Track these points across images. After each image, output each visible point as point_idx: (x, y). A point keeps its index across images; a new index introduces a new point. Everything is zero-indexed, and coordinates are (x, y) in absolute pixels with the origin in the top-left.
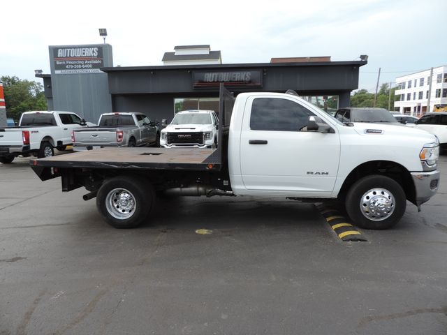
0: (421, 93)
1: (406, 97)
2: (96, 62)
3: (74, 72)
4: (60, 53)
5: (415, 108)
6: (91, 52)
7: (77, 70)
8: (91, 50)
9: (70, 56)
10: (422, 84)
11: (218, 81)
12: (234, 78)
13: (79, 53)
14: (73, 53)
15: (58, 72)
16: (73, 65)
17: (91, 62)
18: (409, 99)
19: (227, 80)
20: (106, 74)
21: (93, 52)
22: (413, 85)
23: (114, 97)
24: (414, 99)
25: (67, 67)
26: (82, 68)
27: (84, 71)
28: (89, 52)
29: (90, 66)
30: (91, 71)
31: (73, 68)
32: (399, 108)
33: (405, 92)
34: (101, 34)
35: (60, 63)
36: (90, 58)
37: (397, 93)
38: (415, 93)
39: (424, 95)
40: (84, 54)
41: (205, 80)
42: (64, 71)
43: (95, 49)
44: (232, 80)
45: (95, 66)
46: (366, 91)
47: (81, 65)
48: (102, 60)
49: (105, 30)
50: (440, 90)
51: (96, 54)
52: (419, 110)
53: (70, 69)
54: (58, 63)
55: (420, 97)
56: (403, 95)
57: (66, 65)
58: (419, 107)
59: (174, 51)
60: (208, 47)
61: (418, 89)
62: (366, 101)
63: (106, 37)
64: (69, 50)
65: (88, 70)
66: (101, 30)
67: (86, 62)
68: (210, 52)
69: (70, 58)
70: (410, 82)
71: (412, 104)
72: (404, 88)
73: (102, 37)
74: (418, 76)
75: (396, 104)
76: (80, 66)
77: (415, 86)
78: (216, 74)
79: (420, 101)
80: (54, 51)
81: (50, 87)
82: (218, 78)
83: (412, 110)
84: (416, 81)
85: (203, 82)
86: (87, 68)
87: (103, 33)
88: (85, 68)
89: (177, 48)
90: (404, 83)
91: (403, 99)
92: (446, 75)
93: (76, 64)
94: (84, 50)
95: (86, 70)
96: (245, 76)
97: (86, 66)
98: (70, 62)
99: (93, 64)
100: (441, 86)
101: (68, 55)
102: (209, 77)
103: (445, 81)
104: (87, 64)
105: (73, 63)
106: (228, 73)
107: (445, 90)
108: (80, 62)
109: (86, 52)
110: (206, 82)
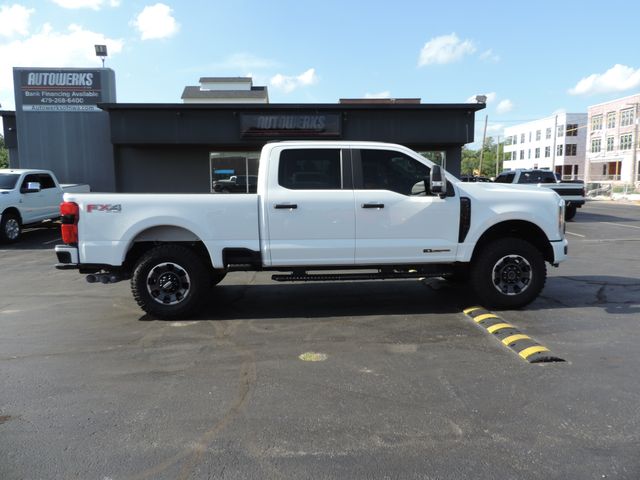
0: (537, 150)
1: (518, 155)
2: (89, 94)
3: (53, 108)
4: (32, 80)
6: (82, 79)
7: (59, 107)
8: (82, 77)
9: (48, 85)
10: (538, 139)
12: (302, 124)
13: (63, 81)
14: (53, 80)
15: (27, 108)
16: (53, 98)
17: (81, 95)
18: (522, 157)
19: (291, 127)
20: (107, 112)
21: (86, 79)
22: (527, 138)
23: (118, 148)
24: (529, 158)
25: (43, 100)
26: (67, 103)
27: (70, 108)
28: (79, 80)
29: (80, 100)
30: (82, 108)
31: (53, 103)
33: (517, 148)
34: (98, 54)
35: (32, 94)
36: (80, 88)
37: (507, 149)
38: (530, 150)
40: (70, 81)
41: (258, 126)
42: (37, 108)
43: (89, 76)
44: (299, 126)
45: (88, 101)
47: (66, 98)
48: (100, 93)
49: (104, 47)
50: (562, 146)
51: (89, 83)
53: (48, 103)
54: (27, 94)
55: (537, 156)
56: (514, 153)
57: (41, 97)
60: (248, 80)
61: (534, 145)
64: (46, 75)
65: (76, 107)
66: (97, 47)
67: (74, 94)
69: (49, 88)
70: (523, 136)
72: (515, 143)
73: (100, 58)
74: (533, 128)
75: (506, 164)
76: (64, 100)
77: (530, 141)
78: (275, 118)
79: (537, 161)
80: (21, 75)
81: (14, 130)
82: (278, 124)
84: (530, 134)
85: (256, 129)
86: (75, 104)
87: (101, 51)
88: (72, 104)
89: (203, 81)
90: (515, 137)
91: (514, 158)
92: (569, 127)
93: (57, 97)
94: (71, 77)
95: (73, 106)
96: (317, 122)
97: (73, 100)
98: (47, 94)
99: (84, 98)
100: (562, 141)
101: (45, 83)
102: (265, 122)
103: (568, 134)
104: (75, 97)
105: (53, 94)
106: (292, 117)
107: (568, 146)
108: (63, 94)
109: (74, 79)
110: (260, 129)
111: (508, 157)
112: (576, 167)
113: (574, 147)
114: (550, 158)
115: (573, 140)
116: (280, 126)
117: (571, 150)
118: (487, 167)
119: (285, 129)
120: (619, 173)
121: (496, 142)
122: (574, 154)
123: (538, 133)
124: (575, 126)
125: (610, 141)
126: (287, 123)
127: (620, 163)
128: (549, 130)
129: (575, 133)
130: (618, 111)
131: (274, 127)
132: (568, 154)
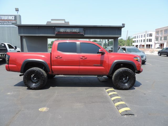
0: (141, 40)
2: (13, 22)
3: (3, 26)
5: (140, 45)
7: (5, 25)
8: (11, 17)
9: (2, 19)
10: (142, 37)
11: (65, 32)
12: (72, 31)
13: (6, 18)
16: (3, 23)
17: (11, 22)
18: (137, 42)
20: (18, 27)
21: (12, 18)
23: (22, 37)
24: (139, 42)
25: (0, 24)
26: (7, 24)
28: (10, 18)
29: (11, 24)
31: (3, 24)
32: (134, 45)
36: (11, 20)
37: (134, 40)
38: (139, 40)
40: (8, 18)
43: (13, 17)
44: (71, 31)
45: (13, 24)
46: (123, 39)
47: (7, 23)
48: (16, 21)
49: (18, 9)
50: (148, 39)
51: (13, 19)
52: (141, 46)
53: (2, 24)
55: (141, 42)
56: (135, 41)
58: (141, 45)
61: (141, 39)
62: (122, 42)
64: (1, 16)
65: (10, 25)
67: (9, 22)
68: (65, 22)
70: (138, 36)
71: (139, 44)
72: (136, 38)
73: (17, 12)
75: (133, 44)
76: (6, 24)
77: (140, 38)
79: (141, 43)
82: (66, 30)
83: (139, 46)
84: (140, 36)
86: (10, 24)
87: (17, 10)
88: (9, 24)
89: (52, 20)
90: (136, 36)
91: (135, 42)
92: (150, 34)
93: (5, 23)
94: (8, 17)
95: (9, 25)
96: (77, 30)
98: (2, 22)
103: (150, 36)
104: (9, 23)
105: (3, 22)
108: (6, 22)
109: (9, 18)
110: (61, 32)
112: (152, 45)
113: (151, 39)
114: (144, 43)
118: (128, 44)
119: (68, 32)
120: (163, 46)
122: (151, 41)
123: (142, 35)
124: (152, 34)
125: (161, 38)
127: (163, 44)
128: (144, 35)
129: (152, 36)
130: (163, 30)
132: (150, 41)
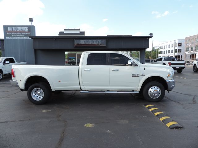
0: (169, 51)
1: (163, 53)
2: (27, 34)
3: (16, 38)
4: (9, 29)
7: (18, 37)
8: (25, 28)
9: (14, 31)
10: (169, 47)
12: (94, 43)
13: (19, 29)
14: (16, 29)
15: (7, 38)
16: (16, 35)
17: (24, 34)
18: (164, 53)
19: (90, 43)
20: (32, 39)
21: (26, 29)
23: (36, 50)
24: (166, 53)
25: (12, 35)
26: (20, 36)
27: (21, 38)
28: (24, 29)
30: (25, 38)
31: (16, 36)
33: (163, 50)
34: (30, 21)
35: (9, 34)
36: (24, 32)
37: (159, 51)
38: (167, 51)
39: (171, 52)
40: (21, 30)
41: (80, 43)
42: (11, 38)
47: (20, 35)
48: (30, 33)
49: (32, 19)
50: (177, 49)
51: (27, 30)
53: (14, 36)
55: (169, 53)
56: (162, 52)
59: (64, 31)
60: (79, 30)
63: (32, 22)
64: (13, 27)
66: (30, 19)
67: (22, 33)
68: (80, 32)
70: (164, 46)
71: (166, 55)
72: (162, 49)
73: (30, 22)
74: (168, 44)
75: (159, 55)
76: (19, 35)
77: (167, 48)
78: (85, 40)
80: (6, 28)
81: (3, 45)
84: (167, 46)
87: (31, 20)
88: (22, 36)
89: (65, 30)
90: (162, 47)
91: (162, 53)
92: (179, 43)
93: (17, 34)
96: (99, 42)
97: (22, 35)
98: (14, 33)
99: (25, 35)
100: (177, 48)
101: (13, 30)
102: (82, 42)
103: (179, 46)
105: (16, 34)
106: (91, 41)
107: (179, 49)
108: (19, 33)
109: (22, 29)
110: (80, 44)
111: (160, 53)
112: (181, 56)
114: (173, 53)
115: (180, 48)
116: (87, 43)
117: (180, 51)
118: (153, 56)
119: (88, 44)
120: (195, 58)
121: (156, 48)
122: (181, 52)
123: (169, 45)
124: (181, 43)
125: (192, 48)
126: (89, 42)
127: (195, 55)
128: (173, 45)
129: (181, 46)
130: (194, 38)
131: (85, 43)
132: (179, 52)
